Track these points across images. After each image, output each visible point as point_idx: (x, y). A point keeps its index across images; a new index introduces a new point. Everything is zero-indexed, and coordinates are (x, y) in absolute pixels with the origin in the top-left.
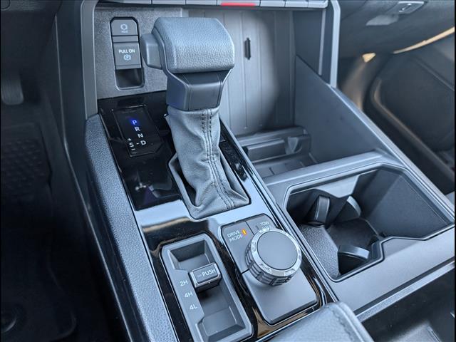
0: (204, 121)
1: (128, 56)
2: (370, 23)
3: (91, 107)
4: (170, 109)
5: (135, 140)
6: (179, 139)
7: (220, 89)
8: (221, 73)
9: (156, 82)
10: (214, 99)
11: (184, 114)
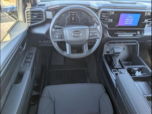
0: (117, 58)
1: (108, 50)
2: (148, 45)
3: (103, 55)
4: (113, 56)
5: (108, 59)
6: (114, 60)
7: (119, 55)
8: (119, 53)
9: (111, 53)
10: (118, 56)
11: (115, 57)
